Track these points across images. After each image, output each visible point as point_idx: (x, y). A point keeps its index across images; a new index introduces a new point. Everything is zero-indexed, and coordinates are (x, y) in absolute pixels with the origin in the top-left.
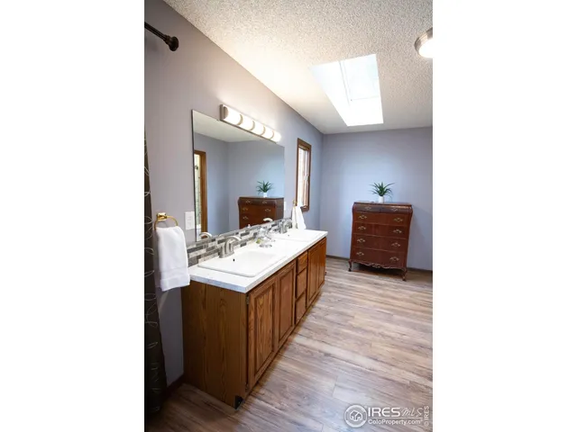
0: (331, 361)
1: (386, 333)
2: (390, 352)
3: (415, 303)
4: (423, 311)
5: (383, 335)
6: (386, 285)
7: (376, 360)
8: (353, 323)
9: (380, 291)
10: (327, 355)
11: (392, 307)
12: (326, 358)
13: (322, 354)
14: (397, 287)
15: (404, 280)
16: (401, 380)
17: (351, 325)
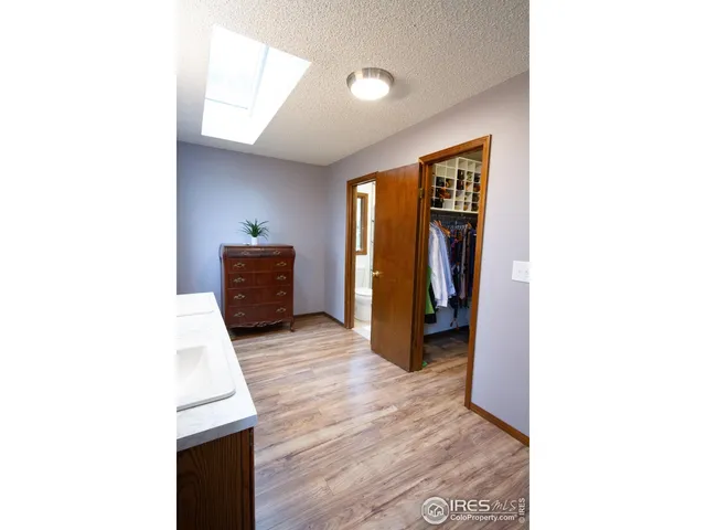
0: (299, 460)
1: (321, 392)
2: (339, 408)
3: (317, 350)
4: (330, 355)
5: (322, 396)
6: (281, 343)
7: (335, 424)
8: (283, 402)
9: (280, 353)
10: (289, 457)
11: (303, 364)
12: (290, 462)
13: (284, 460)
14: (292, 341)
15: (293, 331)
16: (365, 427)
17: (285, 405)
